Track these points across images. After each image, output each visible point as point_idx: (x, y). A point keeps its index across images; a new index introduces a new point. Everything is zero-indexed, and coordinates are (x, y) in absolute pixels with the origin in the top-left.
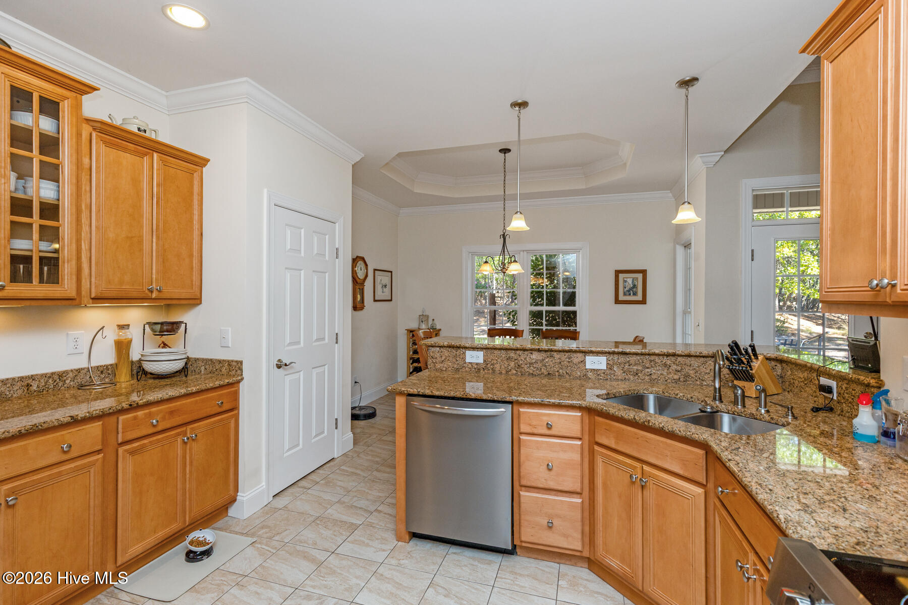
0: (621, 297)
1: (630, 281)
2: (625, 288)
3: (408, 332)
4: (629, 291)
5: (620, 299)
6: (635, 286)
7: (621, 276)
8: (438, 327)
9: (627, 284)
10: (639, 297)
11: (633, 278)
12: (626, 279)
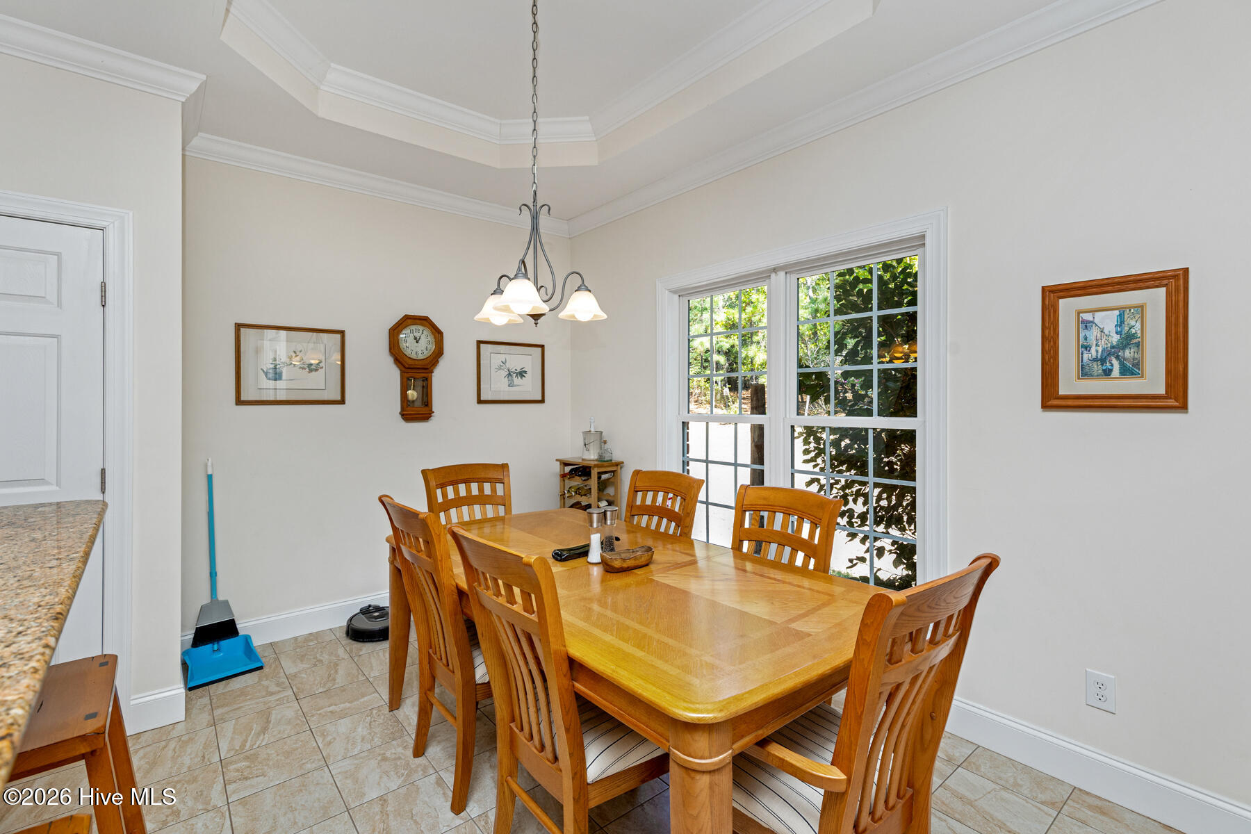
0: (1069, 384)
1: (1108, 321)
2: (1088, 348)
3: (561, 464)
4: (1103, 361)
5: (1063, 391)
6: (1128, 340)
7: (1067, 307)
8: (617, 457)
9: (1093, 334)
10: (1154, 381)
11: (1122, 310)
12: (1088, 317)
